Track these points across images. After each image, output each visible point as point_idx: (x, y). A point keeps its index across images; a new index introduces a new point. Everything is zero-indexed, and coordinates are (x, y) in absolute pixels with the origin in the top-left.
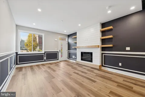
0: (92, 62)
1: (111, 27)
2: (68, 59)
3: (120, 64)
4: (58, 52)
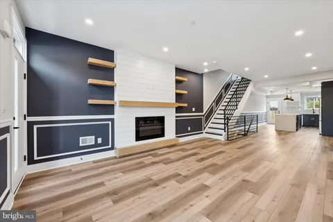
0: (164, 136)
1: (186, 79)
2: (32, 161)
3: (189, 129)
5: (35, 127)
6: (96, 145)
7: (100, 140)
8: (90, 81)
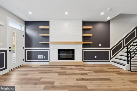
0: (74, 60)
1: (91, 27)
2: (26, 61)
3: (96, 57)
4: (6, 51)
5: (27, 51)
6: (43, 59)
7: (45, 57)
8: (40, 35)
